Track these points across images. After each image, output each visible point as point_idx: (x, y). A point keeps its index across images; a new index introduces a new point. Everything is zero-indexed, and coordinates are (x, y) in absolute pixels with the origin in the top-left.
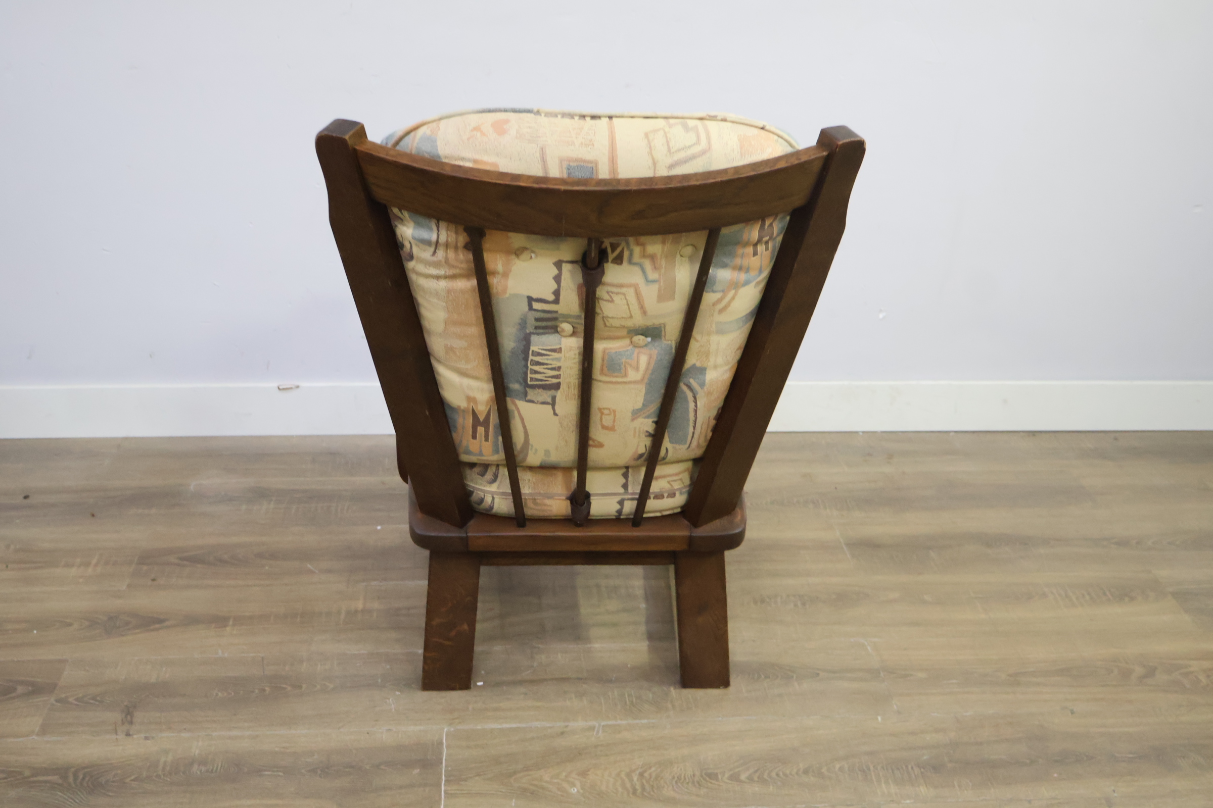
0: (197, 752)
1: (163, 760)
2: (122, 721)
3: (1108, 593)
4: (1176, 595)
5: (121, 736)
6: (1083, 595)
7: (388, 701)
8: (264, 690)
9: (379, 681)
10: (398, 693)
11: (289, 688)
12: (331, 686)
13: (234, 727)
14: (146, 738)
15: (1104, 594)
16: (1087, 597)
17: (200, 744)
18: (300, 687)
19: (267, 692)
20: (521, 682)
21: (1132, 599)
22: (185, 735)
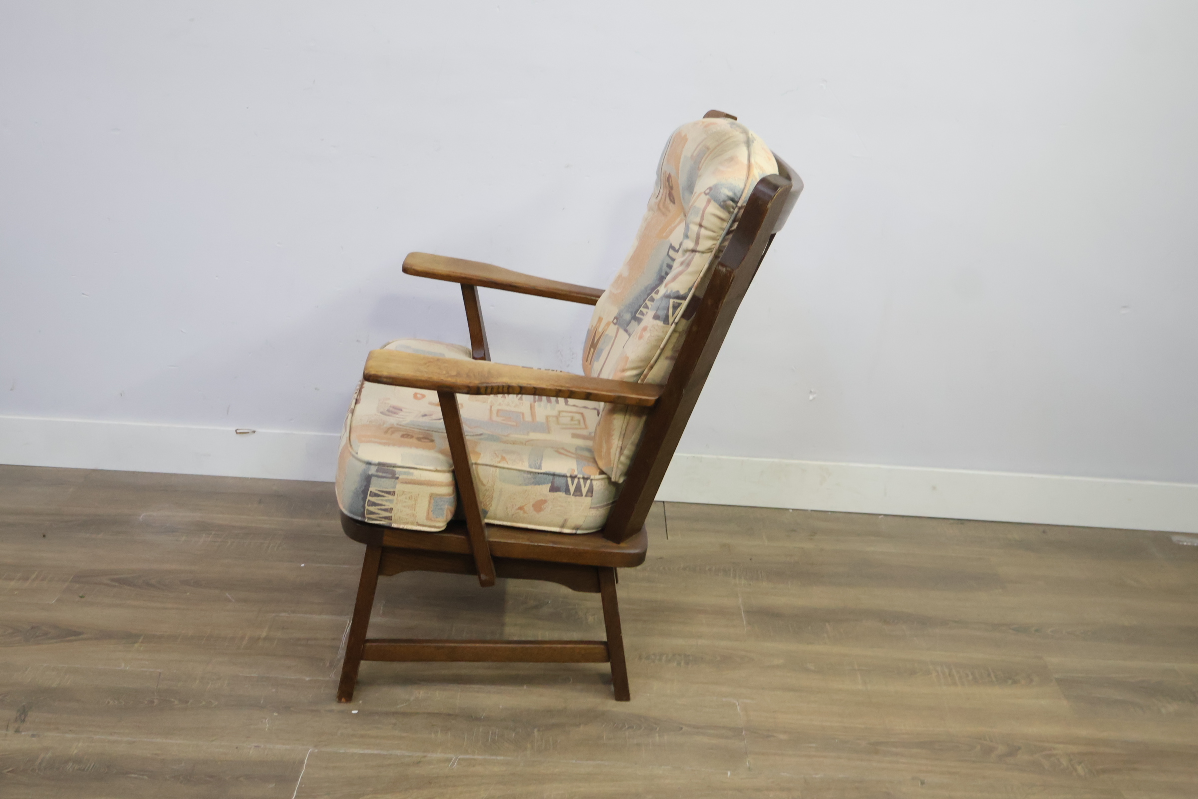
0: (76, 751)
1: (42, 756)
2: (16, 718)
3: (992, 675)
4: (1059, 681)
5: (11, 732)
6: (967, 675)
7: (264, 721)
8: (152, 702)
9: (262, 702)
10: (275, 714)
11: (176, 702)
12: (216, 703)
13: (115, 733)
14: (33, 736)
15: (989, 675)
16: (971, 677)
17: (80, 744)
18: (187, 702)
19: (155, 704)
20: (395, 714)
21: (1015, 682)
22: (69, 736)
